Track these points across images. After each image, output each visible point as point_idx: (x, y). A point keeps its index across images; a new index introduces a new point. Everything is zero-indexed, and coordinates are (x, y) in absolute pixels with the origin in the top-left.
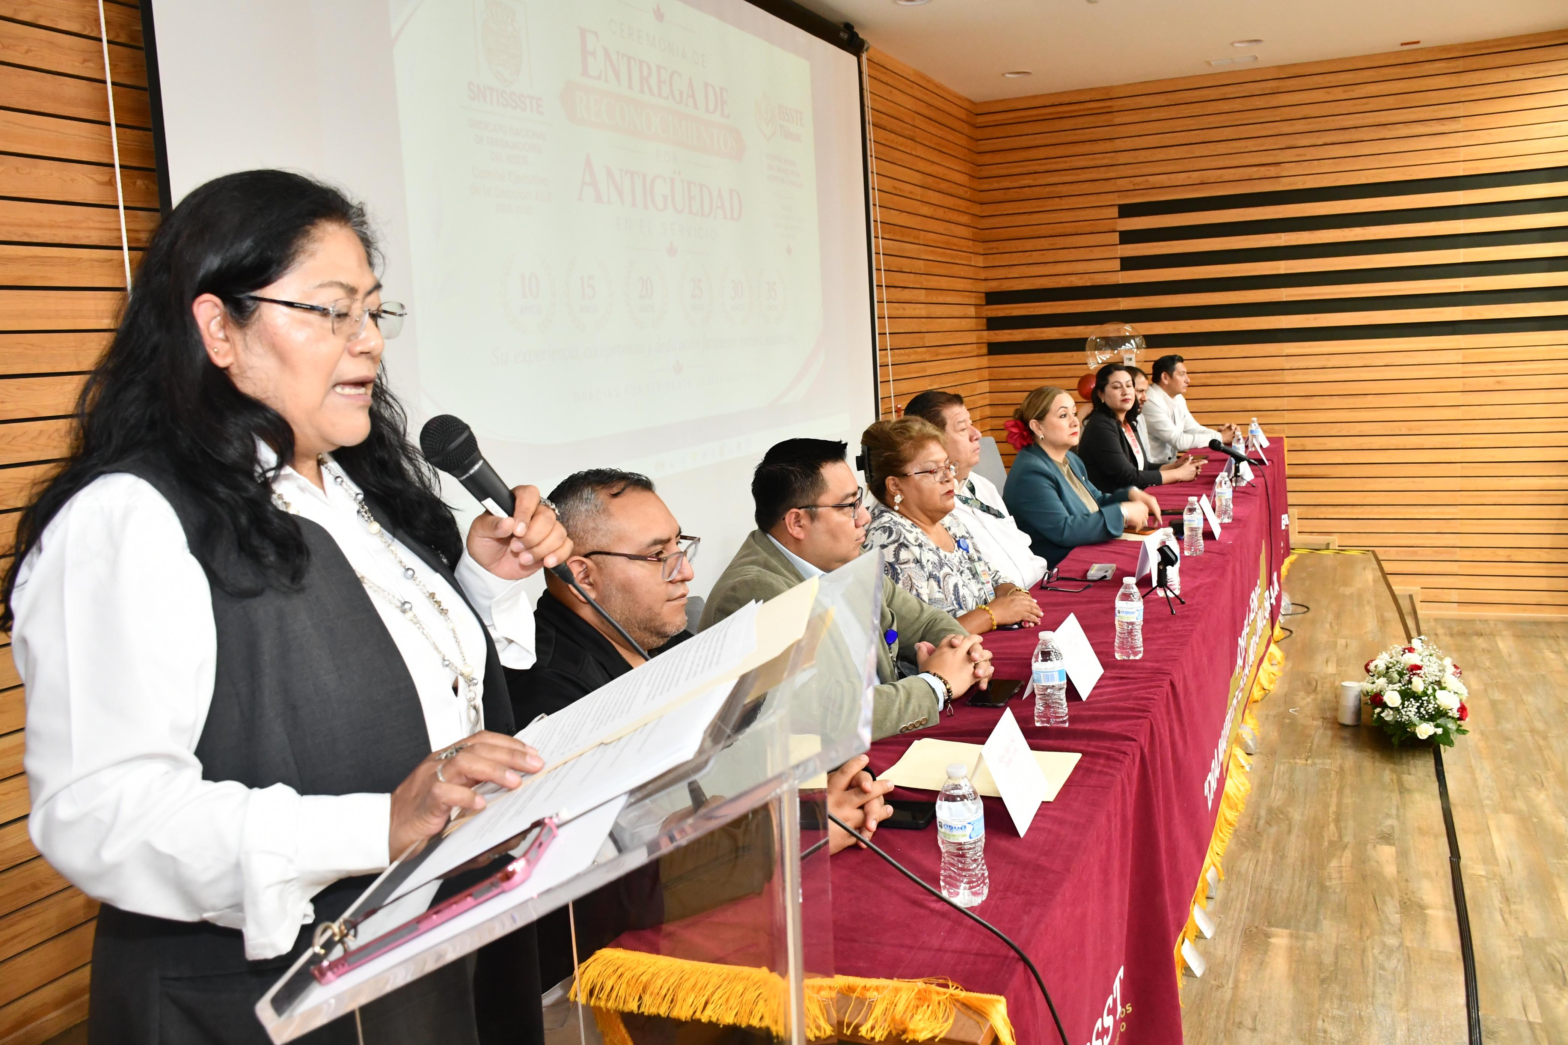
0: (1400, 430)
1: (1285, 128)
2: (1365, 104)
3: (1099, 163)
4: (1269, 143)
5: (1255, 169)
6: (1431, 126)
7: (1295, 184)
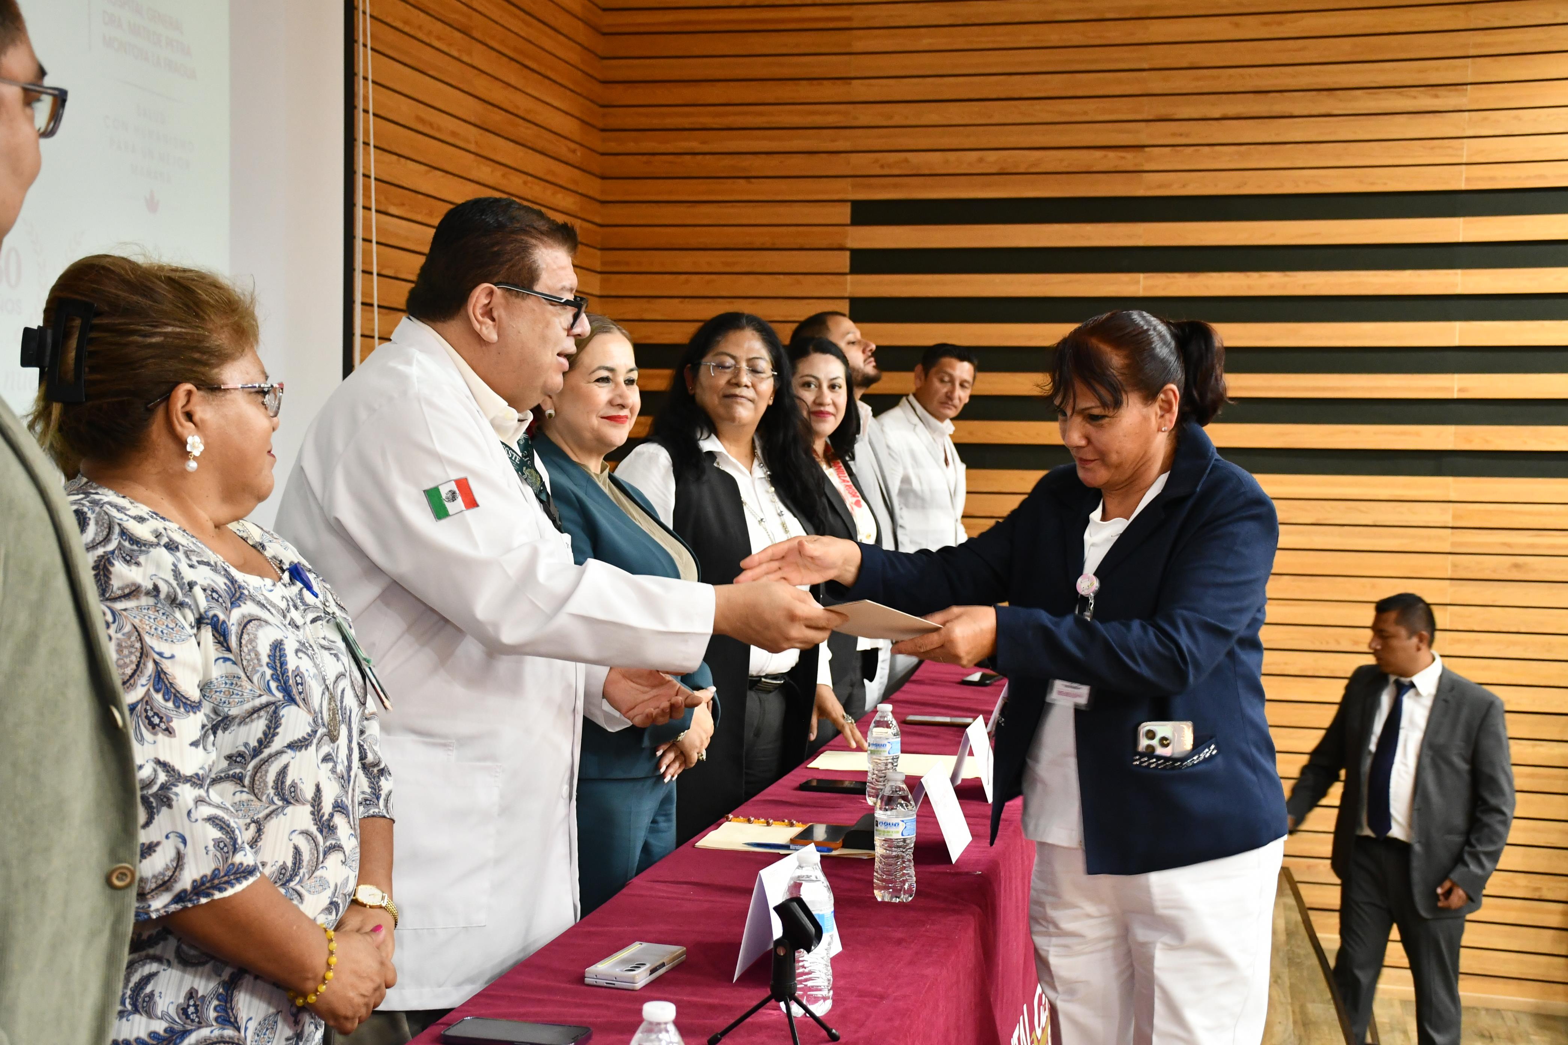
0: (1338, 642)
1: (1156, 83)
2: (1300, 50)
3: (819, 120)
4: (1124, 109)
5: (1098, 154)
6: (1415, 98)
7: (1168, 186)
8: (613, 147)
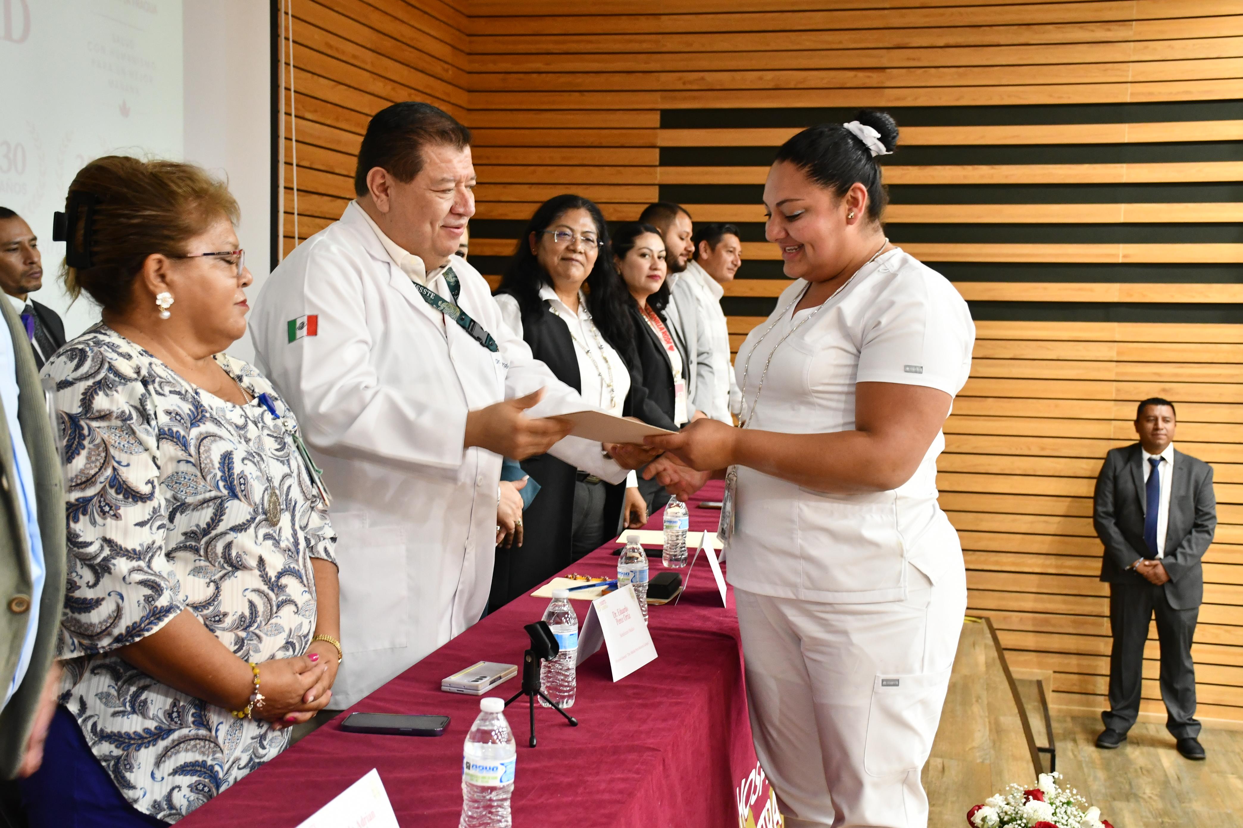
1: (897, 19)
4: (872, 39)
5: (851, 74)
6: (1093, 31)
7: (904, 99)
8: (476, 67)
